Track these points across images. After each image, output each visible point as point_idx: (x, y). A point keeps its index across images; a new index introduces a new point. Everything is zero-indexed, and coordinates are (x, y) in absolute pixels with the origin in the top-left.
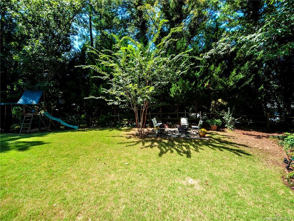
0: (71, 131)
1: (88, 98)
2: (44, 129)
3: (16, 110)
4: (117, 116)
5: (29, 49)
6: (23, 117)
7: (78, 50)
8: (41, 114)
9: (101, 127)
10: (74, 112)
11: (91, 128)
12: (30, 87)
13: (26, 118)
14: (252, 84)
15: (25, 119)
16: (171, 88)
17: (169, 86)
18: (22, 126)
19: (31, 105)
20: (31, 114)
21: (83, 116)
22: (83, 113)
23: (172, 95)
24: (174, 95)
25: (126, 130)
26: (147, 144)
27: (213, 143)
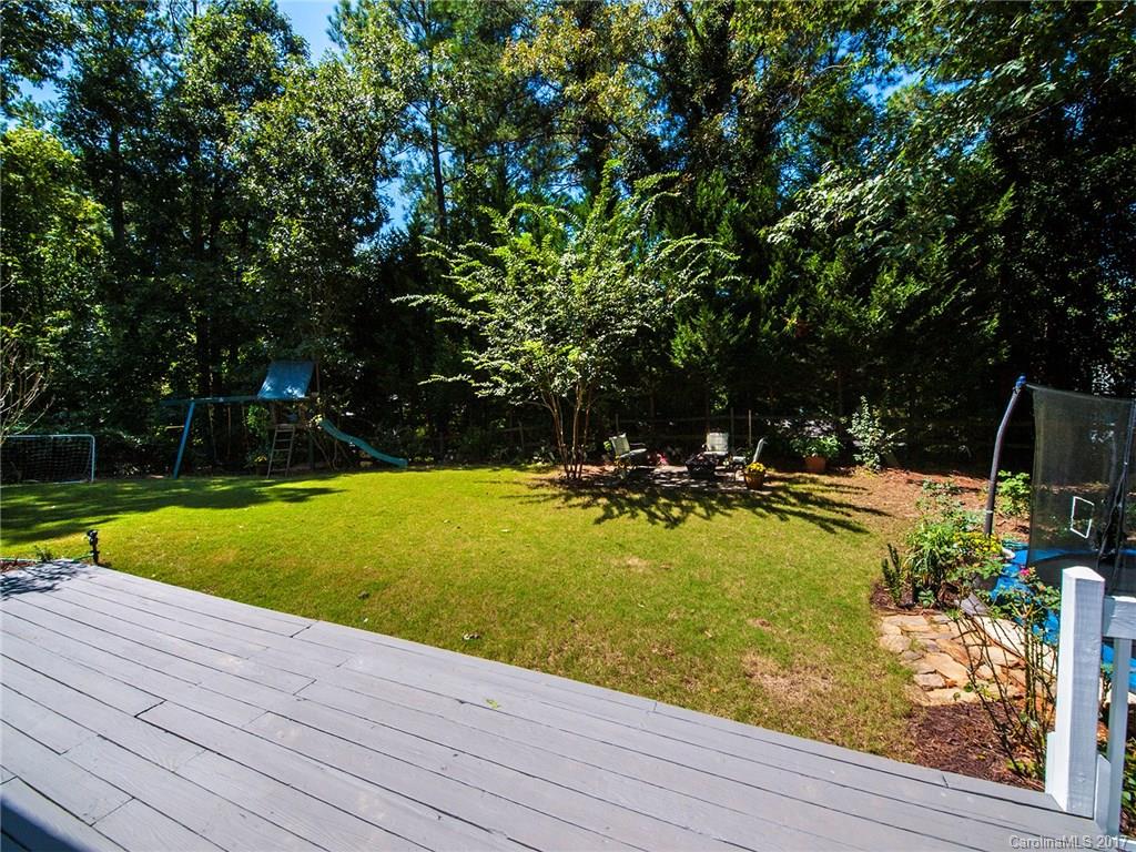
0: (390, 471)
1: (429, 381)
2: (321, 466)
3: (256, 414)
4: (515, 429)
5: (277, 249)
6: (271, 432)
7: (401, 233)
8: (314, 423)
9: (470, 462)
10: (396, 421)
11: (442, 464)
12: (284, 353)
13: (280, 435)
14: (963, 313)
15: (278, 438)
16: (674, 337)
17: (669, 330)
18: (271, 455)
19: (290, 401)
20: (291, 425)
21: (421, 432)
22: (422, 424)
23: (678, 362)
24: (683, 361)
25: (539, 470)
26: (575, 501)
27: (778, 502)
